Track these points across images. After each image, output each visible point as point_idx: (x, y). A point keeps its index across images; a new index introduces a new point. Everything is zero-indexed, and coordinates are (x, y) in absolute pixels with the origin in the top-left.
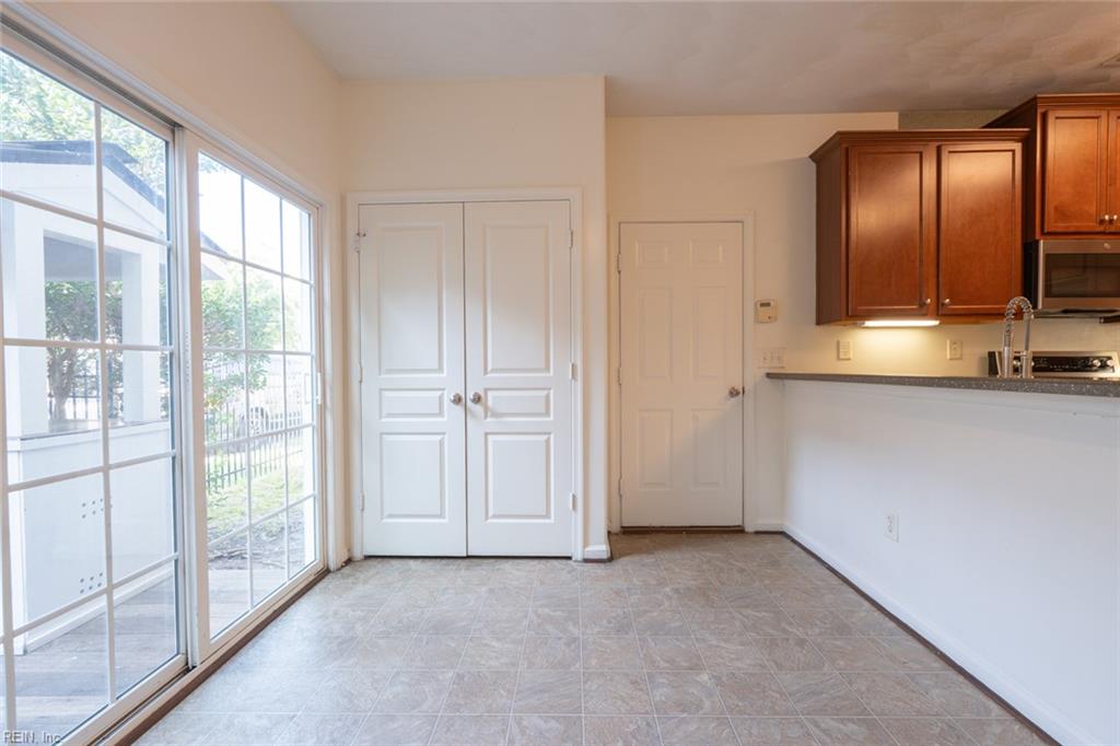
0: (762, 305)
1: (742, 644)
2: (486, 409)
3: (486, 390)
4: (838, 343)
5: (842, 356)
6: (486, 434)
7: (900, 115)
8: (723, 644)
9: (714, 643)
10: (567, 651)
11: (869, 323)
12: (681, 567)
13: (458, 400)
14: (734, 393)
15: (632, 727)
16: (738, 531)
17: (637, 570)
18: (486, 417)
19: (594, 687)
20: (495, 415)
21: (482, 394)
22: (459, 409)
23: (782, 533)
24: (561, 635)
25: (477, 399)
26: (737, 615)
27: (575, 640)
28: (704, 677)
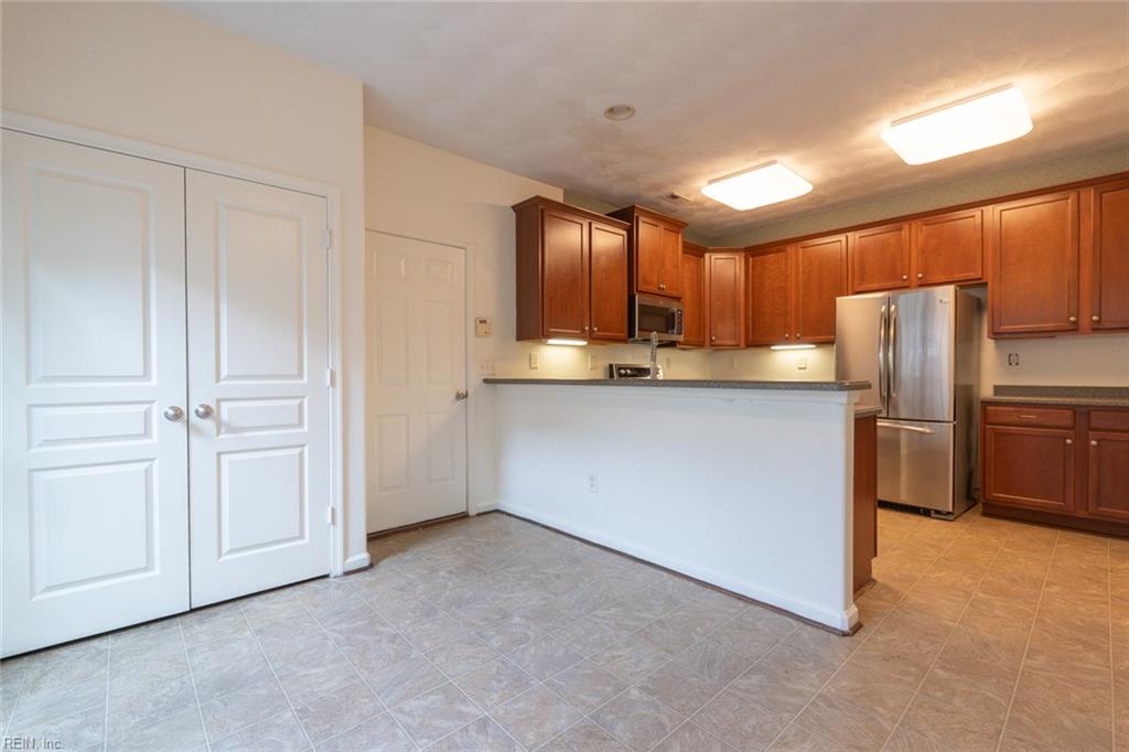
0: (481, 322)
1: (525, 590)
2: (219, 424)
3: (219, 401)
4: (530, 356)
5: (533, 366)
6: (219, 454)
7: (565, 193)
8: (512, 595)
9: (506, 596)
10: (395, 646)
11: (550, 341)
12: (440, 553)
13: (177, 415)
14: (459, 397)
15: (494, 670)
16: (463, 517)
17: (403, 569)
18: (218, 433)
19: (443, 660)
20: (232, 429)
21: (213, 406)
22: (178, 428)
23: (496, 511)
24: (378, 638)
25: (207, 413)
26: (509, 574)
27: (395, 636)
28: (517, 619)
